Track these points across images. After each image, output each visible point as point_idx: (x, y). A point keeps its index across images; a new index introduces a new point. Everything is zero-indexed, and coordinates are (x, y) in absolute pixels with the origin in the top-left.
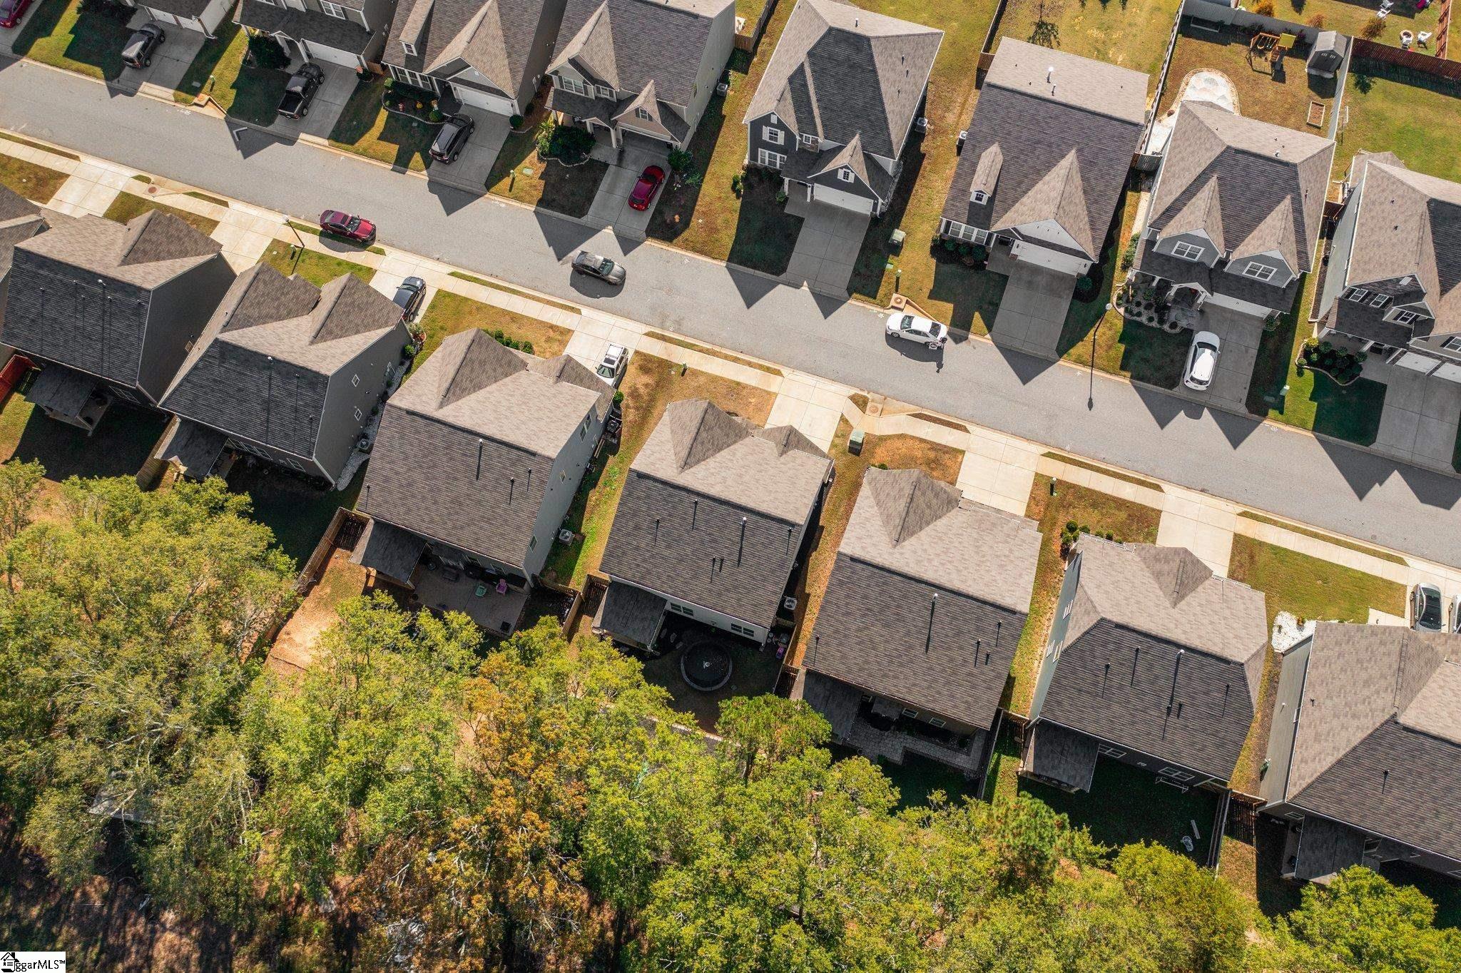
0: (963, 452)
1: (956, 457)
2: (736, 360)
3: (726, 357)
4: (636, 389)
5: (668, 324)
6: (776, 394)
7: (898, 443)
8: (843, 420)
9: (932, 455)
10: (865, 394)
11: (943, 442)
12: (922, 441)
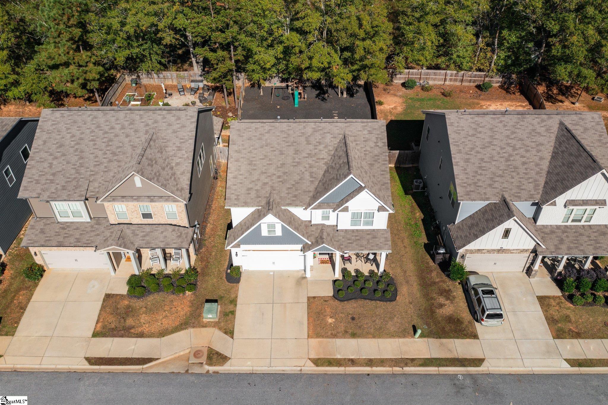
0: (95, 335)
1: (104, 327)
2: (370, 362)
3: (382, 362)
4: (448, 299)
5: (468, 382)
6: (309, 337)
7: (167, 323)
8: (230, 333)
9: (130, 322)
10: (212, 369)
11: (117, 340)
12: (141, 335)
